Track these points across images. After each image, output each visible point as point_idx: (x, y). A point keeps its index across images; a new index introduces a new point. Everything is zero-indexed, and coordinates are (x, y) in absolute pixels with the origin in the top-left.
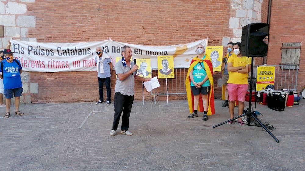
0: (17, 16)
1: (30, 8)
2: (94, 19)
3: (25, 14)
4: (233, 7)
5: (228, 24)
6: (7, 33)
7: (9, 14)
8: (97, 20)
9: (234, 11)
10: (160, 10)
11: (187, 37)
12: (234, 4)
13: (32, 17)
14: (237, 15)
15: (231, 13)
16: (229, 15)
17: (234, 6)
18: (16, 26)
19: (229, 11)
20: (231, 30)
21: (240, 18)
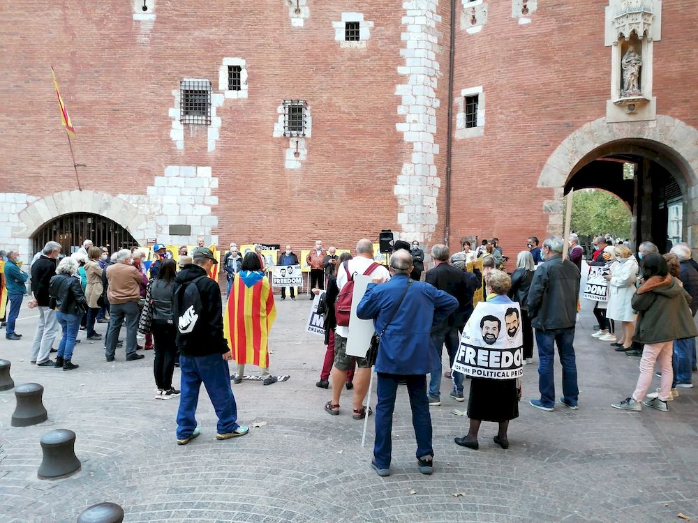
0: (202, 216)
1: (213, 209)
2: (269, 218)
3: (209, 215)
4: (400, 203)
5: (397, 220)
6: (193, 231)
7: (196, 215)
8: (271, 218)
9: (402, 207)
10: (330, 207)
11: (356, 232)
12: (401, 201)
13: (215, 217)
14: (405, 210)
15: (399, 209)
16: (397, 211)
17: (402, 203)
18: (201, 226)
19: (397, 207)
20: (400, 226)
21: (409, 214)
